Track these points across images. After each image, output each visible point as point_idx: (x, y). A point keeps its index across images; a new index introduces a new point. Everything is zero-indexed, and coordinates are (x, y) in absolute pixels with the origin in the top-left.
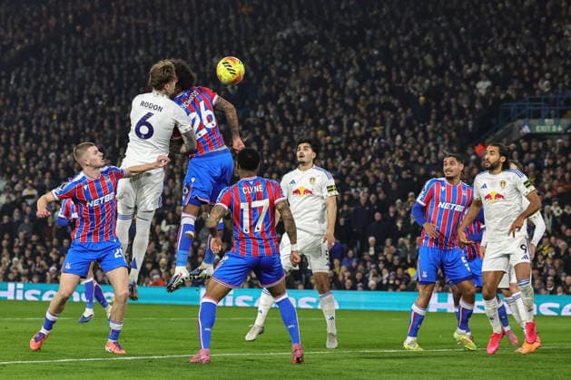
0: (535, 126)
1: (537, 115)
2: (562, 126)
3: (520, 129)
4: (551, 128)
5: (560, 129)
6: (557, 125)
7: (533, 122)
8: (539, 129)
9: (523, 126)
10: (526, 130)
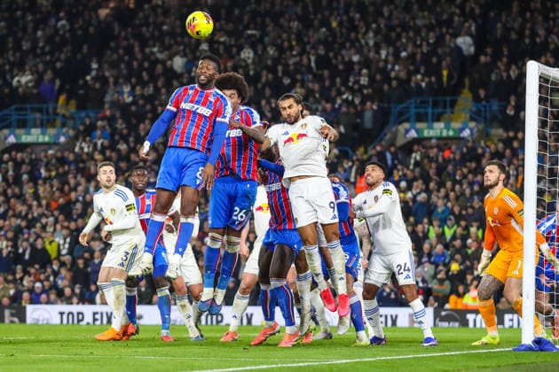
0: (21, 136)
1: (23, 124)
2: (50, 136)
3: (6, 138)
4: (38, 138)
5: (47, 139)
6: (43, 134)
7: (18, 131)
8: (26, 139)
9: (9, 135)
10: (12, 139)
